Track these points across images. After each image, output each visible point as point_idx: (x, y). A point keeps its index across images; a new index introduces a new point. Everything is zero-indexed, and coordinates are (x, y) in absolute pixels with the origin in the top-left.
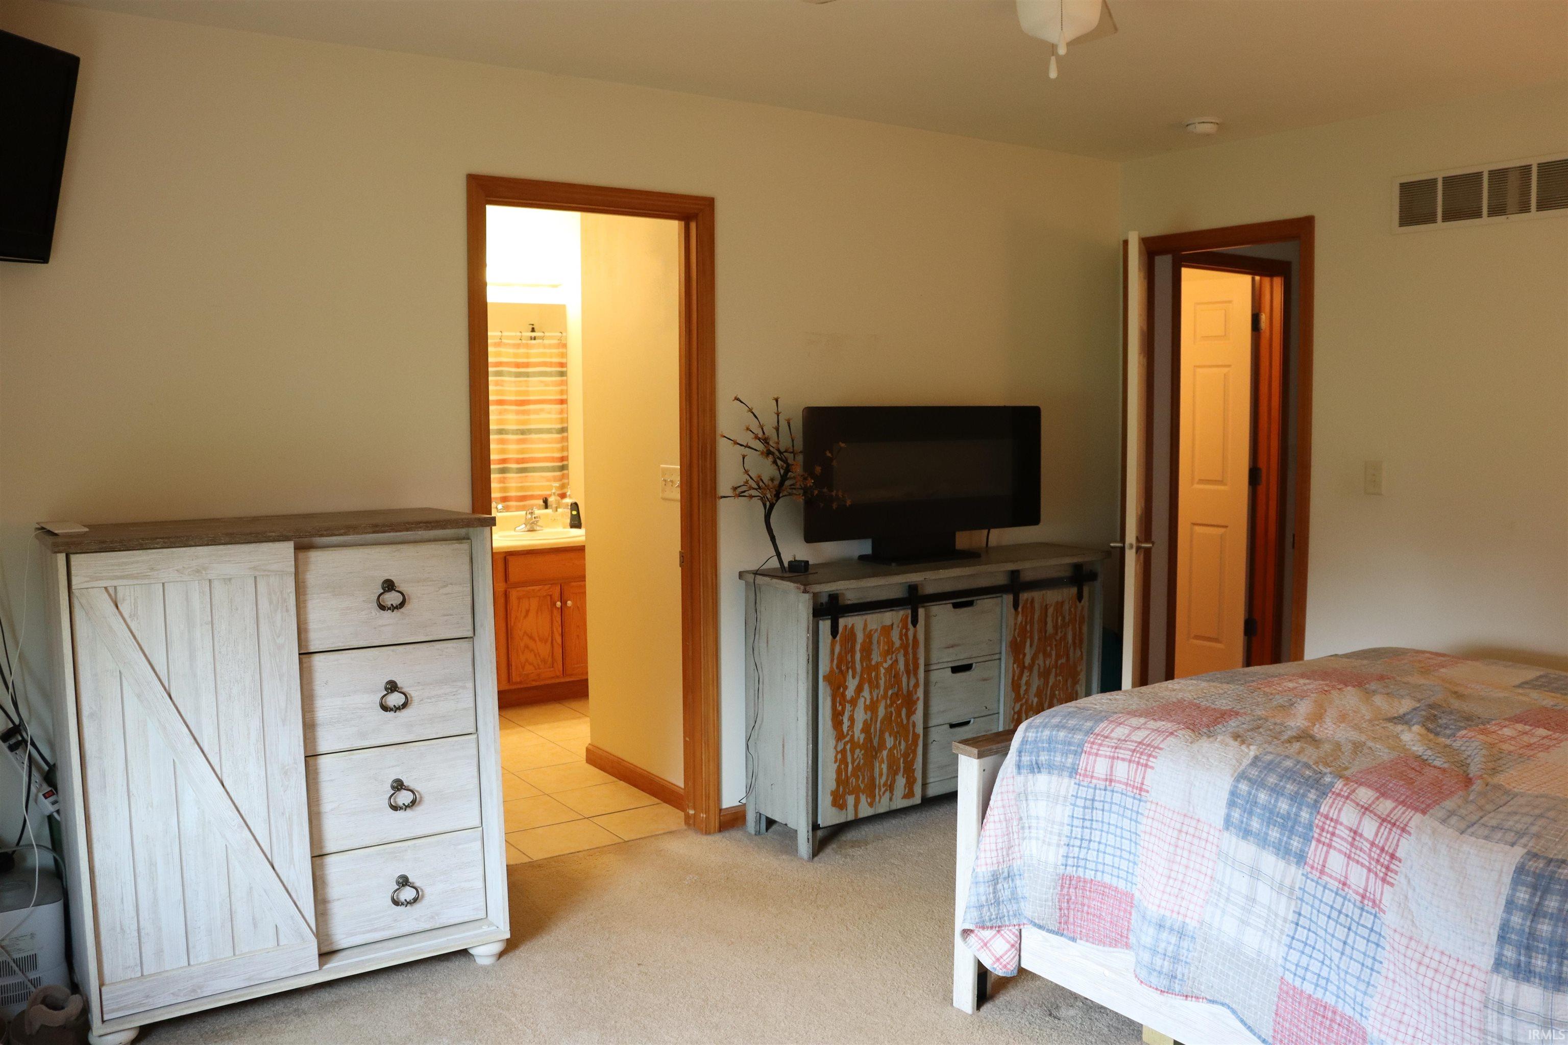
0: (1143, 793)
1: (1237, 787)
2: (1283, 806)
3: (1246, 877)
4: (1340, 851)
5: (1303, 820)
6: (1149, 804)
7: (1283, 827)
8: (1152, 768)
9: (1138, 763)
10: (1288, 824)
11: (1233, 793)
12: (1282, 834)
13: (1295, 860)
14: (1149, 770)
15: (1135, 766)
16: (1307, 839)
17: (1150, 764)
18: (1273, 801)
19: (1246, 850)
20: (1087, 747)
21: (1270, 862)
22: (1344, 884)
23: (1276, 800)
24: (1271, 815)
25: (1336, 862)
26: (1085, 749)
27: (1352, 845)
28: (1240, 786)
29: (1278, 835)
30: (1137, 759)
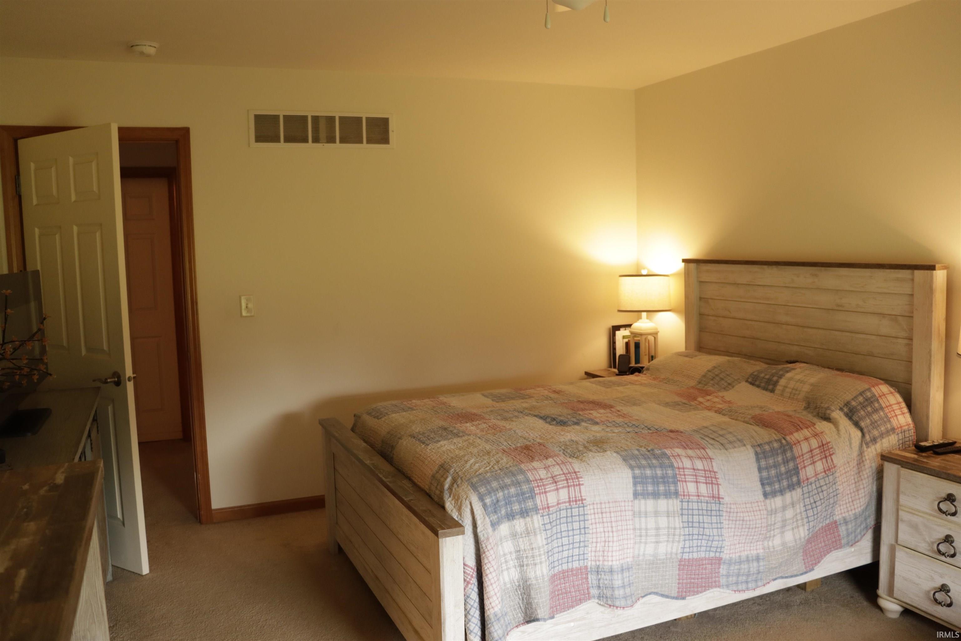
0: (584, 502)
1: (634, 473)
2: (659, 472)
3: (653, 518)
4: (692, 482)
5: (670, 475)
6: (588, 506)
7: (664, 483)
8: (583, 484)
9: (574, 485)
10: (664, 480)
11: (634, 477)
12: (665, 487)
13: (675, 496)
14: (581, 487)
15: (573, 488)
16: (675, 483)
17: (581, 483)
18: (654, 472)
19: (649, 504)
20: (537, 490)
21: (663, 504)
22: (698, 496)
23: (655, 471)
24: (655, 480)
25: (691, 488)
26: (536, 492)
27: (696, 476)
28: (635, 472)
29: (664, 488)
30: (572, 484)
